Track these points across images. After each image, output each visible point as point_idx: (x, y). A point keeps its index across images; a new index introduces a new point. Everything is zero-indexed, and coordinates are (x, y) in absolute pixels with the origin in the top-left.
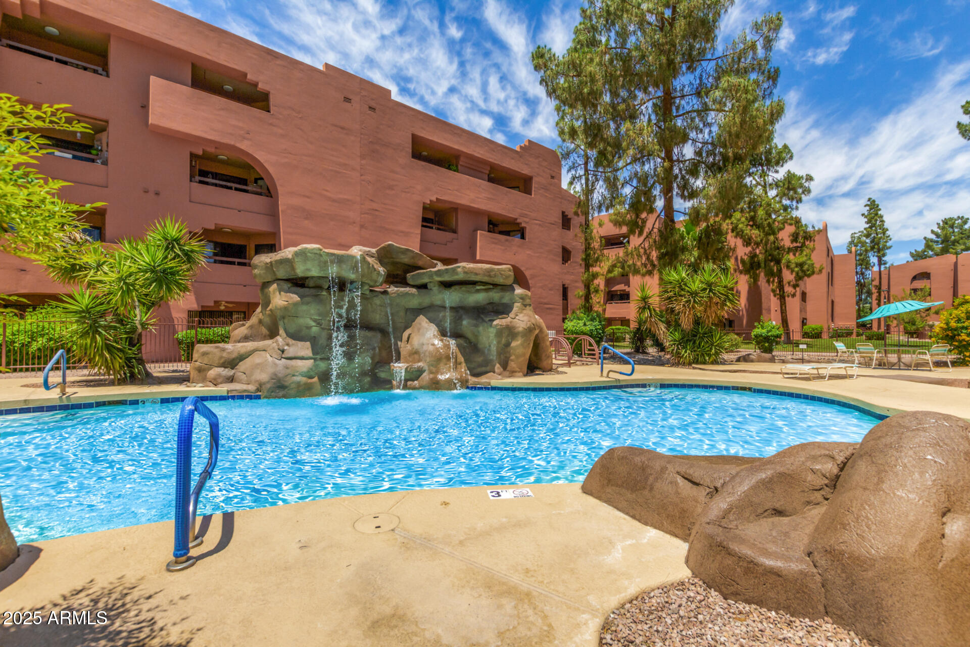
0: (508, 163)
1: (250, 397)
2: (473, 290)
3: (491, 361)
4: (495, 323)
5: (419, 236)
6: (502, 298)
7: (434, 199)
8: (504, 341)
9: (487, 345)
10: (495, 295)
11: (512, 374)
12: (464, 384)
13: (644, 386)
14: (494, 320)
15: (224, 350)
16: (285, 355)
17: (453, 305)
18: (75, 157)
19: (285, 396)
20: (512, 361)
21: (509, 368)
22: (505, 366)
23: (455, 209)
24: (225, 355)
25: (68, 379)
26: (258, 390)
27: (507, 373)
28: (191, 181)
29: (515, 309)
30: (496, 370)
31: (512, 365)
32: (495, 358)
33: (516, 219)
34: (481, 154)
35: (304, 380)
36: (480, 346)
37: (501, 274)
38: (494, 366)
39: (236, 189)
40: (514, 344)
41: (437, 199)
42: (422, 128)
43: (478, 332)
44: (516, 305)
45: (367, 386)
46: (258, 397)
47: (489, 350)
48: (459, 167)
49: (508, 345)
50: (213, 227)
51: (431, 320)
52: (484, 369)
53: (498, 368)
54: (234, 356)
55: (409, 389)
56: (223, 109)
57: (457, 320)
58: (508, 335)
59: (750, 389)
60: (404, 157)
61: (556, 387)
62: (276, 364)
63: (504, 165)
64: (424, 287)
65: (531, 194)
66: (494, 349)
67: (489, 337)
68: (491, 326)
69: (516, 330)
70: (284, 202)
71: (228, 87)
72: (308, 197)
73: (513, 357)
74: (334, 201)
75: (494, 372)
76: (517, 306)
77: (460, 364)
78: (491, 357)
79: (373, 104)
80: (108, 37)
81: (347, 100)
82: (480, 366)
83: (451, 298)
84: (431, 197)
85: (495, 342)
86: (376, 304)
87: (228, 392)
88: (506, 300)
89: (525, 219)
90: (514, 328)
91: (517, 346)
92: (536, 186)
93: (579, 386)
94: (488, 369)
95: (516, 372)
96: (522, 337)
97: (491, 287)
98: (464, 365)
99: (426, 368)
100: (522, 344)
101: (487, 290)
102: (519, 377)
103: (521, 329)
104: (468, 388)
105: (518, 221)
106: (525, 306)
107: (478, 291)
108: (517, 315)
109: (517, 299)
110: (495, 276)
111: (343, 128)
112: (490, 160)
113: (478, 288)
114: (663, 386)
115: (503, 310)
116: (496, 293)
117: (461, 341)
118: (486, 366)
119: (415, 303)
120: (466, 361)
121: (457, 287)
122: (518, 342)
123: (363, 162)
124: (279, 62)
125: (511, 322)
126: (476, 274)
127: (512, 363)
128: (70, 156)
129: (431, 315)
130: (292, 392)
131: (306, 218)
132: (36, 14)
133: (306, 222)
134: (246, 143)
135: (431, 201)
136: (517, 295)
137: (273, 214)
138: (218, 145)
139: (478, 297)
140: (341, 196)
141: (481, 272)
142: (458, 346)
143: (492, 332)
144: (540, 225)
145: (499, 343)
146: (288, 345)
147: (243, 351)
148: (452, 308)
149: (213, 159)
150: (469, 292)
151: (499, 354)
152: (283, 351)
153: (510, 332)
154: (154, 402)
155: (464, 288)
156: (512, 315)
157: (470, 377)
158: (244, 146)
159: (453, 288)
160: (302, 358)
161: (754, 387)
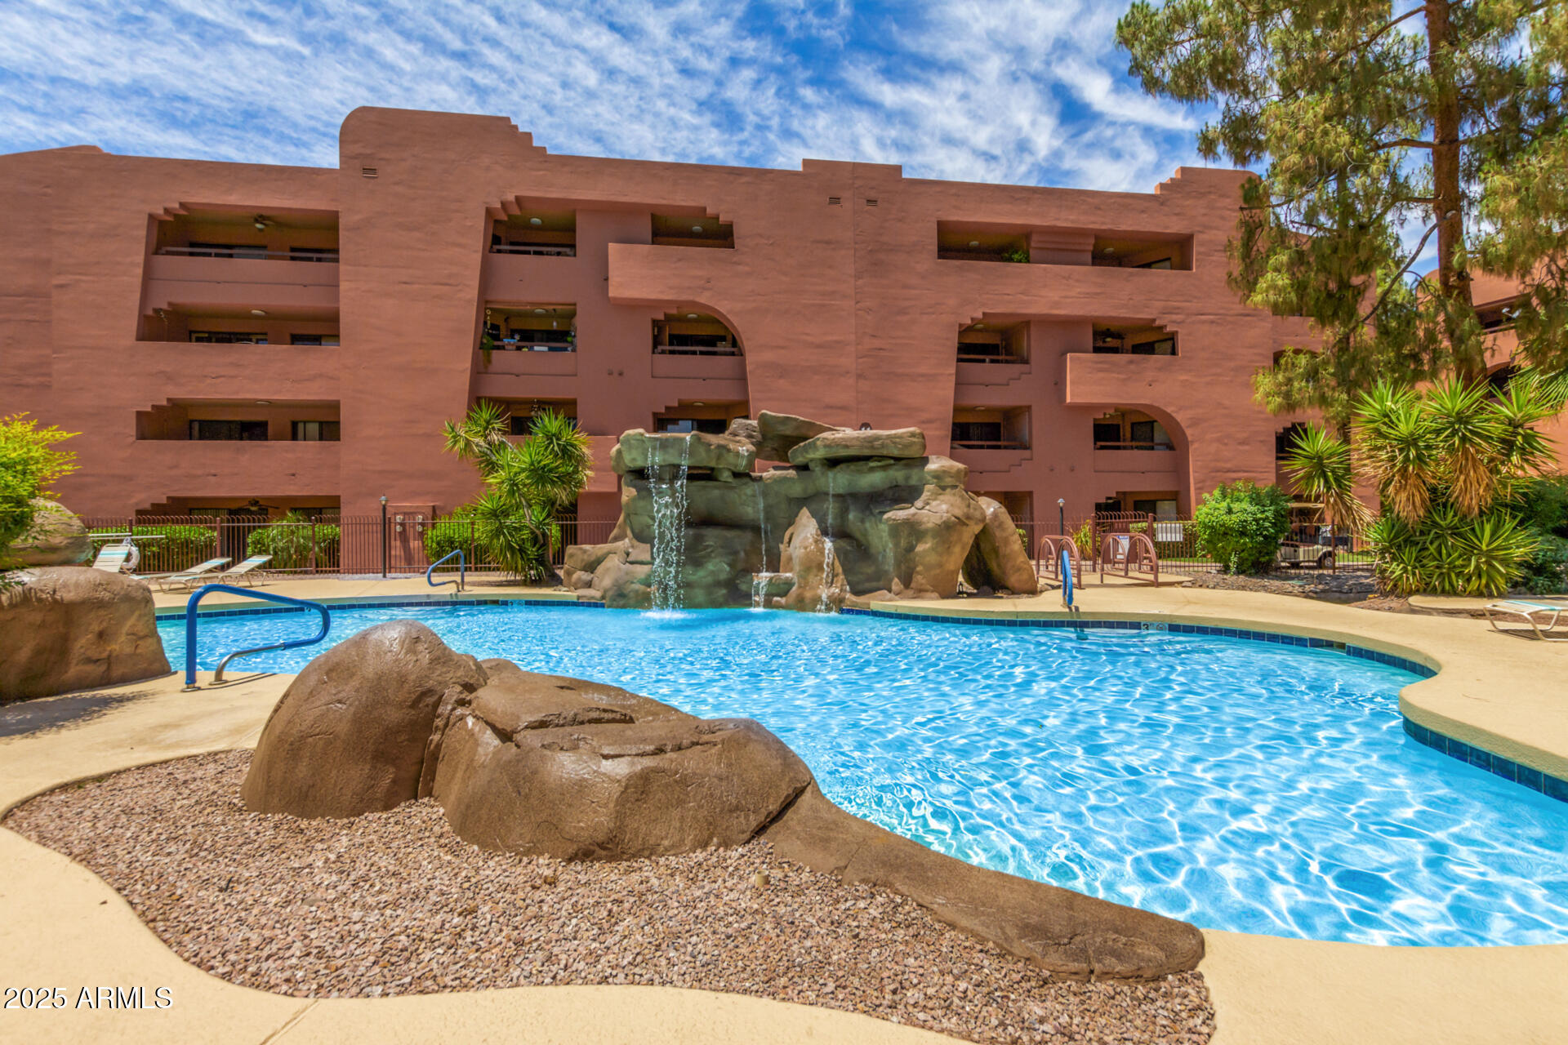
0: (1129, 224)
1: (596, 605)
2: (865, 468)
3: (886, 572)
4: (886, 516)
5: (953, 378)
6: (907, 478)
7: (979, 315)
8: (903, 543)
9: (881, 549)
10: (897, 474)
11: (920, 593)
12: (837, 604)
13: (1136, 625)
14: (885, 513)
15: (585, 551)
16: (631, 559)
17: (841, 491)
18: (551, 349)
19: (624, 607)
20: (918, 573)
21: (913, 585)
22: (907, 582)
23: (1025, 323)
24: (585, 557)
25: (467, 579)
26: (603, 598)
27: (910, 592)
28: (653, 352)
29: (925, 495)
30: (894, 587)
31: (919, 579)
32: (891, 569)
33: (1154, 320)
34: (1072, 221)
35: (642, 588)
36: (873, 551)
37: (895, 443)
38: (891, 581)
39: (702, 353)
40: (920, 548)
41: (984, 314)
42: (955, 207)
43: (866, 530)
44: (927, 487)
45: (721, 600)
46: (602, 606)
47: (884, 557)
48: (1032, 252)
49: (910, 549)
50: (676, 404)
51: (814, 515)
52: (874, 584)
53: (897, 585)
54: (593, 558)
55: (772, 607)
56: (680, 260)
57: (843, 513)
58: (910, 535)
59: (1342, 646)
60: (927, 260)
61: (955, 616)
62: (619, 569)
63: (1123, 227)
64: (804, 468)
65: (1189, 268)
66: (890, 554)
67: (881, 538)
68: (880, 521)
69: (923, 527)
70: (751, 359)
71: (697, 228)
72: (783, 348)
73: (919, 568)
74: (819, 346)
75: (890, 591)
76: (929, 489)
77: (837, 575)
78: (887, 568)
79: (872, 195)
80: (574, 213)
81: (835, 200)
82: (869, 579)
83: (838, 481)
84: (972, 313)
85: (890, 545)
86: (746, 494)
87: (579, 597)
88: (913, 482)
89: (1174, 317)
90: (920, 523)
91: (924, 551)
92: (1202, 249)
93: (994, 618)
94: (881, 583)
95: (927, 591)
96: (934, 537)
97: (892, 462)
98: (842, 577)
99: (796, 580)
100: (933, 549)
101: (884, 468)
102: (932, 599)
103: (930, 525)
104: (842, 611)
105: (1158, 323)
106: (944, 488)
107: (872, 469)
108: (928, 504)
109: (929, 478)
110: (883, 446)
111: (828, 242)
112: (1091, 226)
113: (872, 464)
114: (1174, 628)
115: (905, 494)
116: (897, 470)
117: (843, 543)
118: (878, 579)
119: (797, 490)
120: (845, 572)
121: (843, 466)
122: (927, 546)
123: (860, 282)
124: (745, 179)
125: (914, 515)
126: (847, 447)
127: (919, 577)
128: (545, 349)
129: (814, 506)
130: (632, 602)
131: (781, 377)
132: (515, 211)
133: (781, 381)
134: (707, 294)
135: (972, 319)
136: (929, 472)
137: (742, 379)
138: (679, 304)
139: (873, 479)
140: (829, 338)
141: (855, 443)
142: (837, 550)
143: (884, 527)
144: (1212, 322)
145: (897, 545)
146: (633, 547)
147: (600, 553)
148: (837, 496)
149: (682, 319)
150: (860, 472)
151: (898, 563)
152: (628, 554)
153: (914, 530)
154: (520, 603)
155: (853, 467)
156: (919, 503)
157: (848, 596)
158: (703, 299)
159: (838, 467)
160: (642, 563)
161: (1349, 643)
